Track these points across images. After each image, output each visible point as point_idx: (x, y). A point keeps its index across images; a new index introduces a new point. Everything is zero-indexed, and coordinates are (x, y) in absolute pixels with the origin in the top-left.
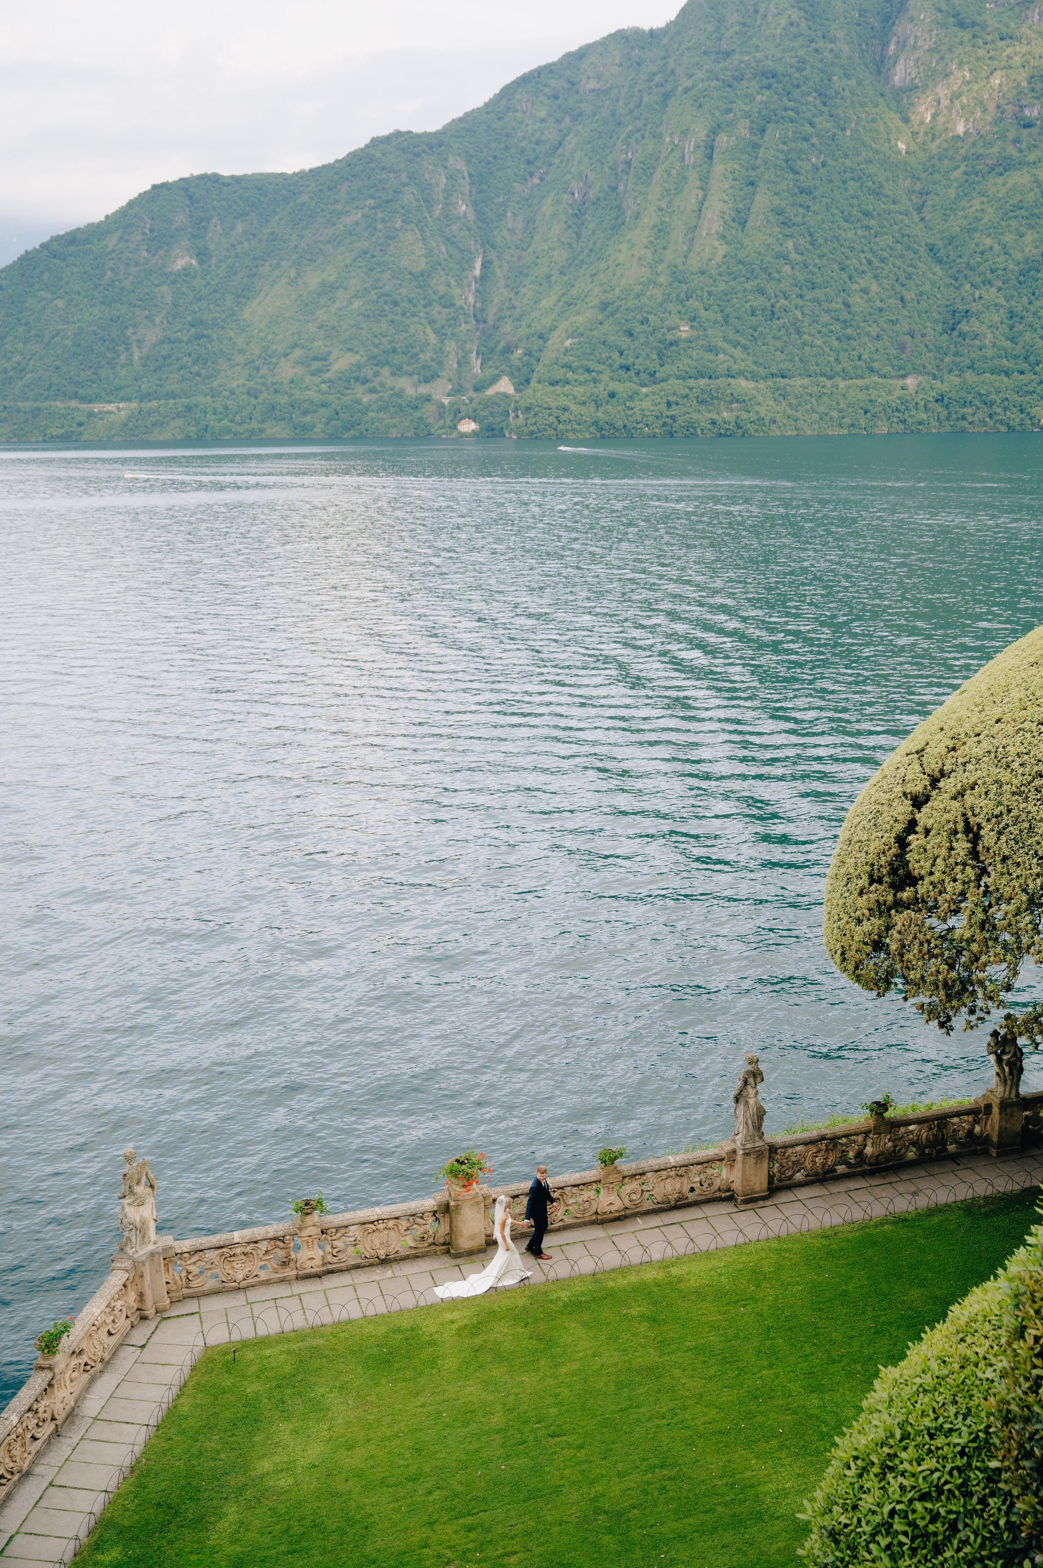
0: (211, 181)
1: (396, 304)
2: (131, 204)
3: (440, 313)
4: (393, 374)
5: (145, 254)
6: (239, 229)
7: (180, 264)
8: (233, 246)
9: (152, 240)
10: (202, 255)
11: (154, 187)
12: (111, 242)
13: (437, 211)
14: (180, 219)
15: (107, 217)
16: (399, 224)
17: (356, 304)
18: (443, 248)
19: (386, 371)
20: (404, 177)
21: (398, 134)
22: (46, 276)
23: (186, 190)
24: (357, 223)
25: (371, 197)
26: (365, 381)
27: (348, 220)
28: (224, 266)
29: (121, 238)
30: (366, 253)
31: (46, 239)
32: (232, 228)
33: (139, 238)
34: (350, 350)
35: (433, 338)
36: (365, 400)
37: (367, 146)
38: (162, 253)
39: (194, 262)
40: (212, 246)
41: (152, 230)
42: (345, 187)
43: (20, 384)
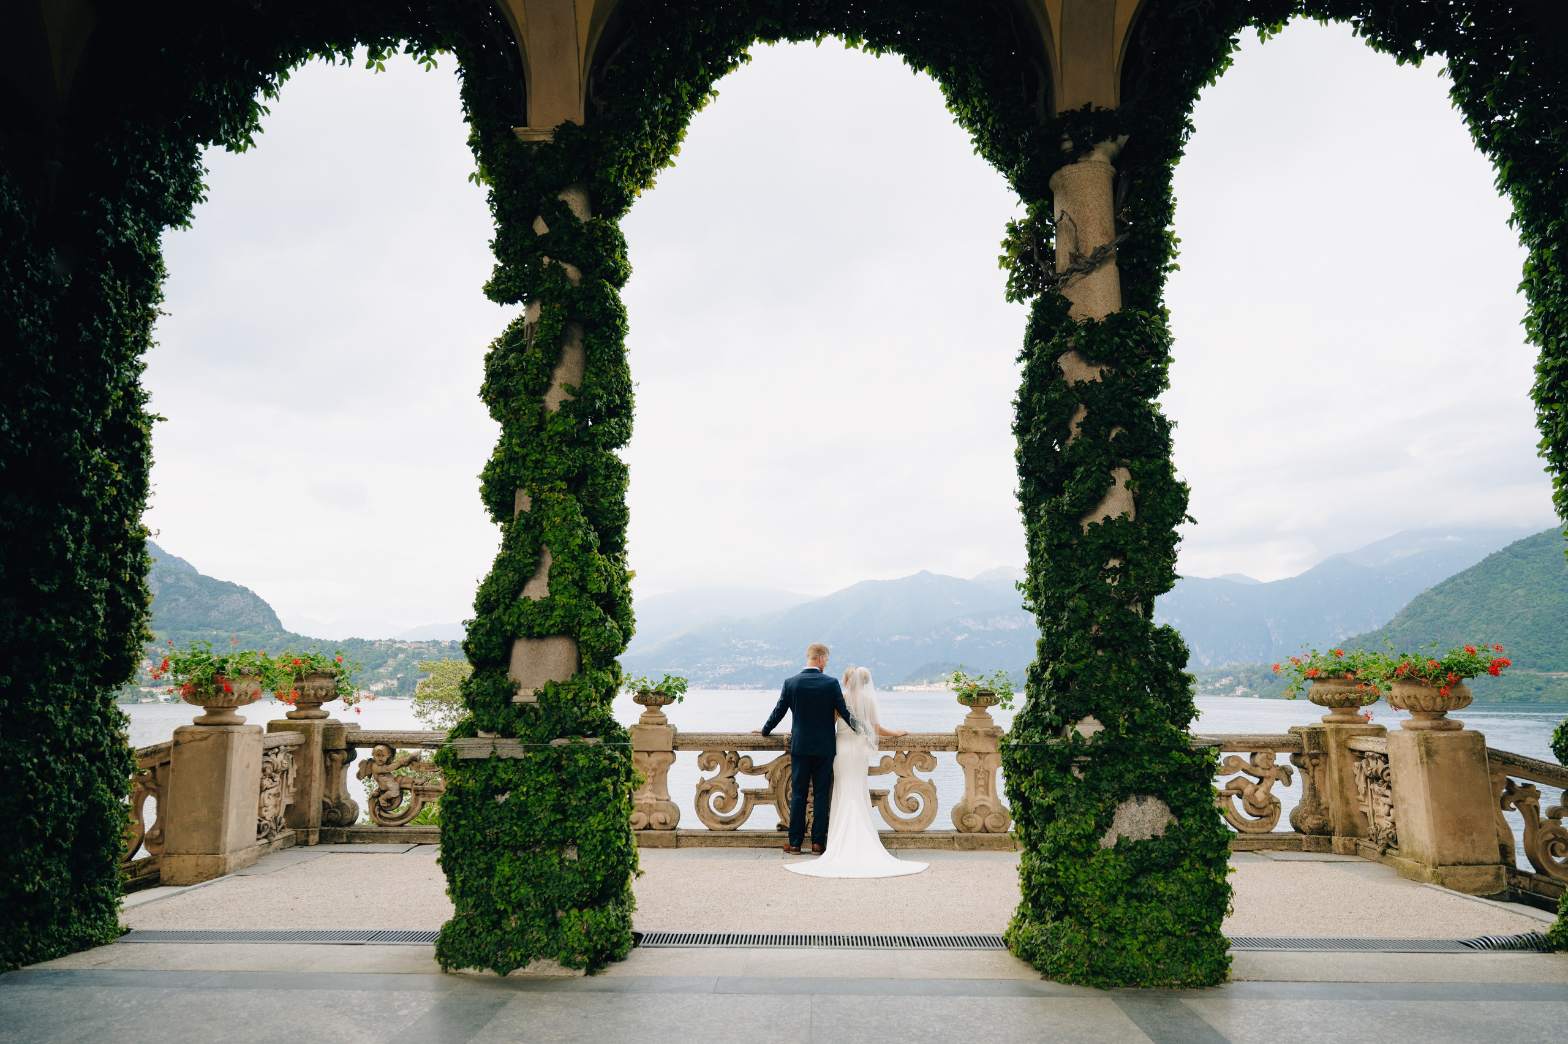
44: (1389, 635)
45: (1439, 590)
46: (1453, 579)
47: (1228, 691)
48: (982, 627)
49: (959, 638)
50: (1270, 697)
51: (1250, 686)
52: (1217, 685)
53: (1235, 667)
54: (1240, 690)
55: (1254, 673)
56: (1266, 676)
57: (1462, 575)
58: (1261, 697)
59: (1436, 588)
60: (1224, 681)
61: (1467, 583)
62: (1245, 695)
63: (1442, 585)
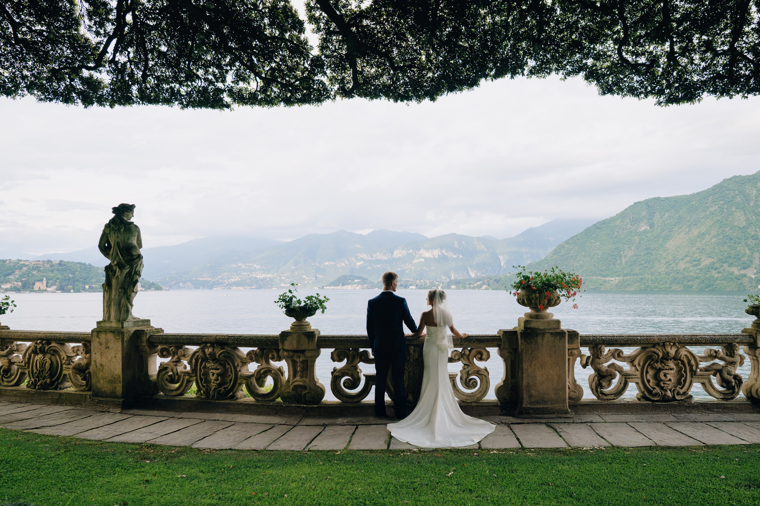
0: (657, 200)
1: (731, 239)
2: (626, 210)
3: (752, 242)
4: (729, 266)
5: (630, 226)
6: (667, 215)
7: (643, 229)
8: (664, 221)
9: (633, 221)
10: (651, 225)
11: (635, 203)
12: (618, 222)
13: (752, 204)
14: (644, 213)
15: (617, 214)
16: (734, 209)
17: (714, 240)
18: (754, 217)
19: (726, 265)
20: (737, 192)
21: (735, 177)
22: (593, 235)
23: (647, 203)
24: (715, 210)
25: (722, 200)
26: (716, 269)
27: (712, 209)
28: (659, 228)
29: (621, 221)
30: (719, 221)
31: (595, 223)
32: (664, 215)
33: (628, 221)
34: (710, 257)
35: (748, 252)
36: (716, 276)
37: (721, 182)
38: (636, 225)
39: (648, 228)
40: (655, 222)
41: (633, 218)
42: (711, 198)
43: (581, 271)
44: (546, 262)
45: (567, 242)
46: (573, 238)
47: (479, 287)
48: (370, 258)
49: (359, 264)
50: (496, 289)
51: (489, 285)
52: (475, 285)
53: (484, 277)
54: (484, 287)
55: (491, 279)
56: (495, 281)
57: (576, 236)
58: (492, 289)
59: (566, 242)
60: (479, 283)
61: (578, 239)
62: (486, 289)
63: (569, 240)
